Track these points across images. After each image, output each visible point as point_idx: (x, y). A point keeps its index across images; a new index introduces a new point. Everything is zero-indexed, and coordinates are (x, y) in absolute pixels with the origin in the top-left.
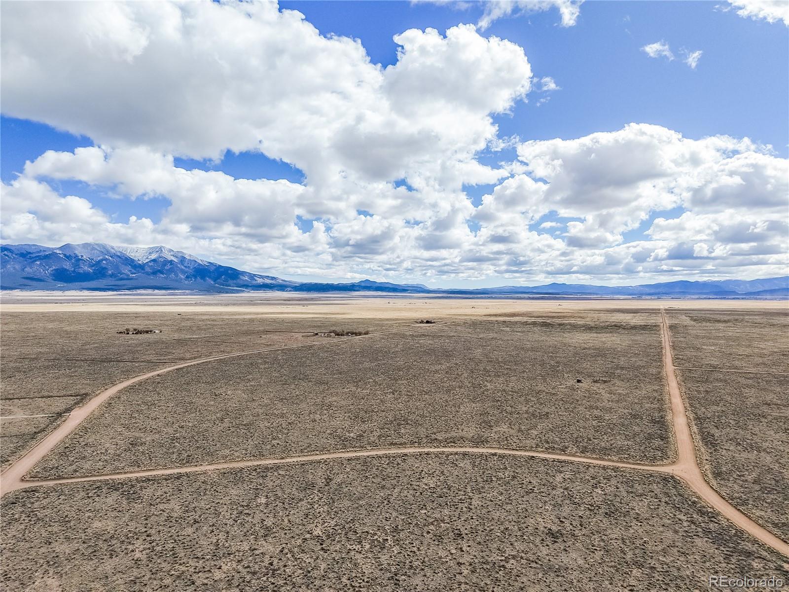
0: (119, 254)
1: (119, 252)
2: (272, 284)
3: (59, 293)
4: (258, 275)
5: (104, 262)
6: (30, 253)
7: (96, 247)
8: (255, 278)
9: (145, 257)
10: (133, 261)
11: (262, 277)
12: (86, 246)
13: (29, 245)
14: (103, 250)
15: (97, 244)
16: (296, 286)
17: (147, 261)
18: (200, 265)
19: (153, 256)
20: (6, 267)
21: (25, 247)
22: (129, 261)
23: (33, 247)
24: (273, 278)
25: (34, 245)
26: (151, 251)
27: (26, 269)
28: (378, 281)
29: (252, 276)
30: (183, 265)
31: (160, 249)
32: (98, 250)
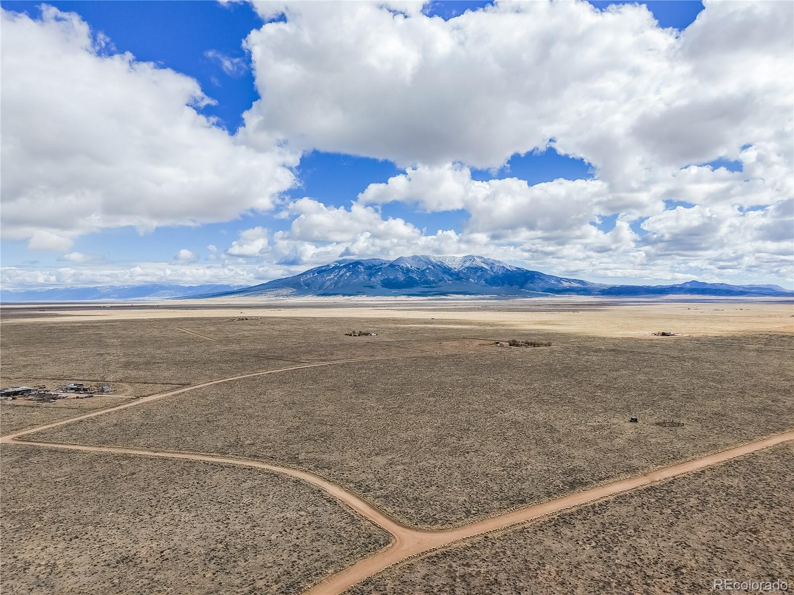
0: (439, 264)
1: (440, 261)
2: (579, 288)
3: (393, 298)
4: (565, 279)
5: (427, 271)
6: (375, 266)
7: (422, 258)
8: (561, 281)
9: (460, 266)
10: (450, 269)
11: (569, 280)
12: (414, 258)
13: (375, 259)
14: (427, 261)
15: (422, 256)
16: (604, 290)
17: (462, 268)
18: (508, 270)
19: (467, 264)
20: (358, 278)
21: (372, 261)
22: (447, 271)
23: (377, 261)
24: (580, 282)
25: (378, 259)
26: (466, 259)
27: (372, 279)
28: (708, 282)
29: (559, 280)
30: (492, 271)
31: (471, 258)
32: (423, 261)
